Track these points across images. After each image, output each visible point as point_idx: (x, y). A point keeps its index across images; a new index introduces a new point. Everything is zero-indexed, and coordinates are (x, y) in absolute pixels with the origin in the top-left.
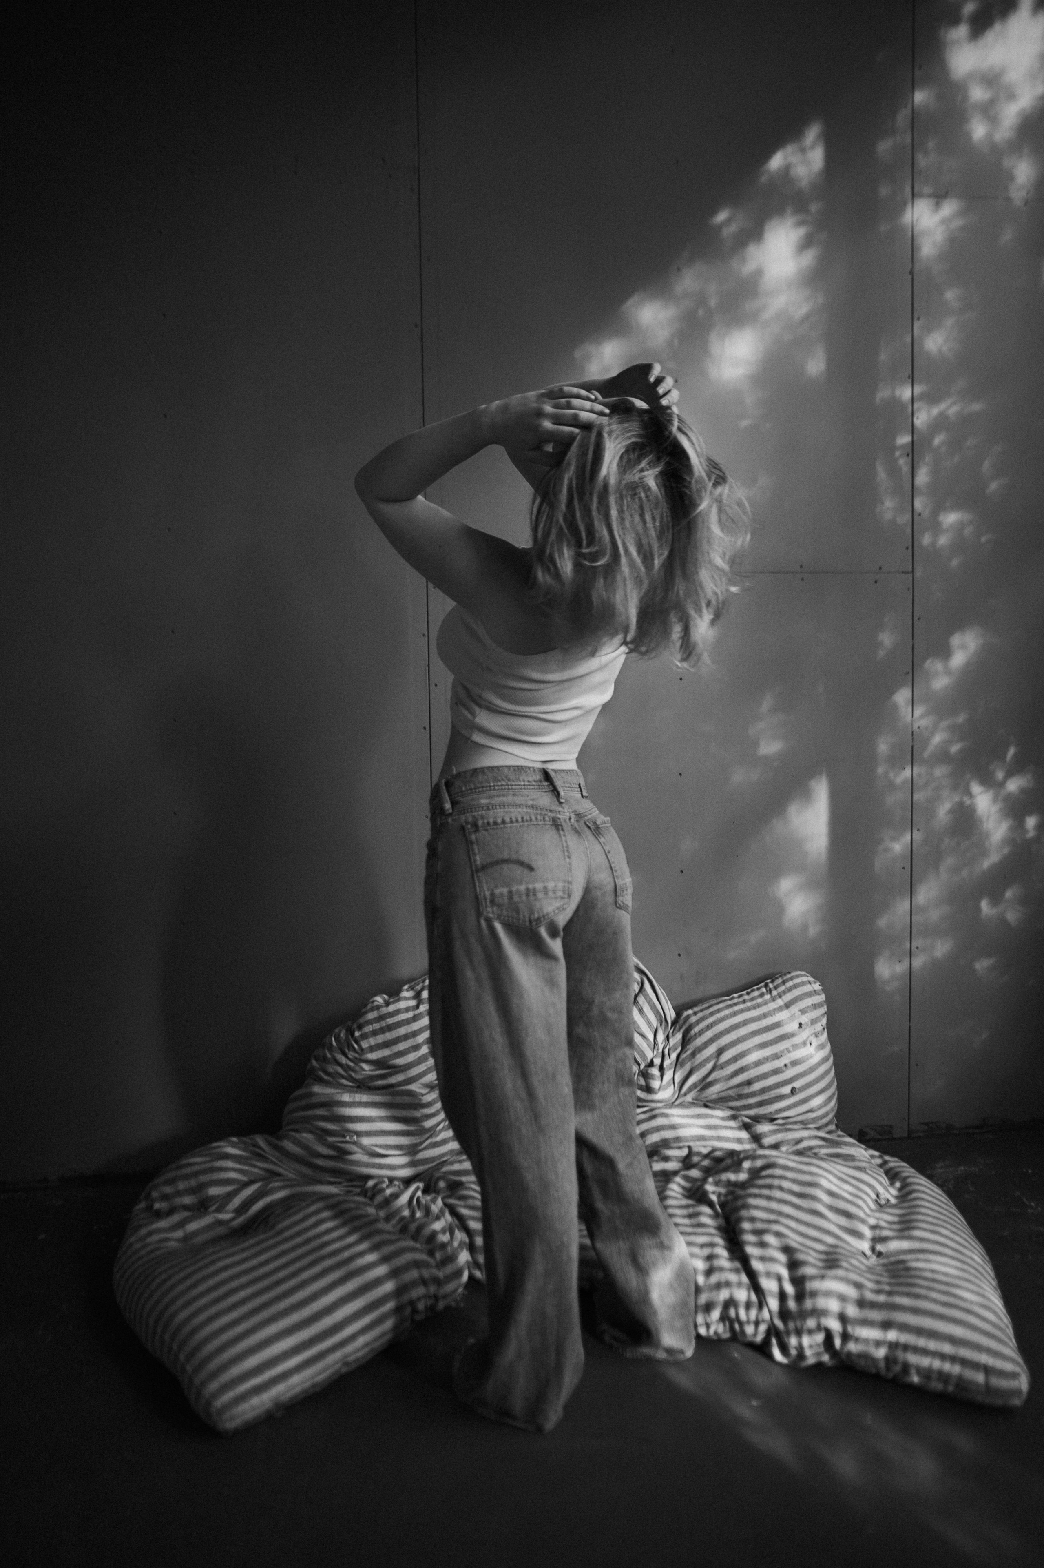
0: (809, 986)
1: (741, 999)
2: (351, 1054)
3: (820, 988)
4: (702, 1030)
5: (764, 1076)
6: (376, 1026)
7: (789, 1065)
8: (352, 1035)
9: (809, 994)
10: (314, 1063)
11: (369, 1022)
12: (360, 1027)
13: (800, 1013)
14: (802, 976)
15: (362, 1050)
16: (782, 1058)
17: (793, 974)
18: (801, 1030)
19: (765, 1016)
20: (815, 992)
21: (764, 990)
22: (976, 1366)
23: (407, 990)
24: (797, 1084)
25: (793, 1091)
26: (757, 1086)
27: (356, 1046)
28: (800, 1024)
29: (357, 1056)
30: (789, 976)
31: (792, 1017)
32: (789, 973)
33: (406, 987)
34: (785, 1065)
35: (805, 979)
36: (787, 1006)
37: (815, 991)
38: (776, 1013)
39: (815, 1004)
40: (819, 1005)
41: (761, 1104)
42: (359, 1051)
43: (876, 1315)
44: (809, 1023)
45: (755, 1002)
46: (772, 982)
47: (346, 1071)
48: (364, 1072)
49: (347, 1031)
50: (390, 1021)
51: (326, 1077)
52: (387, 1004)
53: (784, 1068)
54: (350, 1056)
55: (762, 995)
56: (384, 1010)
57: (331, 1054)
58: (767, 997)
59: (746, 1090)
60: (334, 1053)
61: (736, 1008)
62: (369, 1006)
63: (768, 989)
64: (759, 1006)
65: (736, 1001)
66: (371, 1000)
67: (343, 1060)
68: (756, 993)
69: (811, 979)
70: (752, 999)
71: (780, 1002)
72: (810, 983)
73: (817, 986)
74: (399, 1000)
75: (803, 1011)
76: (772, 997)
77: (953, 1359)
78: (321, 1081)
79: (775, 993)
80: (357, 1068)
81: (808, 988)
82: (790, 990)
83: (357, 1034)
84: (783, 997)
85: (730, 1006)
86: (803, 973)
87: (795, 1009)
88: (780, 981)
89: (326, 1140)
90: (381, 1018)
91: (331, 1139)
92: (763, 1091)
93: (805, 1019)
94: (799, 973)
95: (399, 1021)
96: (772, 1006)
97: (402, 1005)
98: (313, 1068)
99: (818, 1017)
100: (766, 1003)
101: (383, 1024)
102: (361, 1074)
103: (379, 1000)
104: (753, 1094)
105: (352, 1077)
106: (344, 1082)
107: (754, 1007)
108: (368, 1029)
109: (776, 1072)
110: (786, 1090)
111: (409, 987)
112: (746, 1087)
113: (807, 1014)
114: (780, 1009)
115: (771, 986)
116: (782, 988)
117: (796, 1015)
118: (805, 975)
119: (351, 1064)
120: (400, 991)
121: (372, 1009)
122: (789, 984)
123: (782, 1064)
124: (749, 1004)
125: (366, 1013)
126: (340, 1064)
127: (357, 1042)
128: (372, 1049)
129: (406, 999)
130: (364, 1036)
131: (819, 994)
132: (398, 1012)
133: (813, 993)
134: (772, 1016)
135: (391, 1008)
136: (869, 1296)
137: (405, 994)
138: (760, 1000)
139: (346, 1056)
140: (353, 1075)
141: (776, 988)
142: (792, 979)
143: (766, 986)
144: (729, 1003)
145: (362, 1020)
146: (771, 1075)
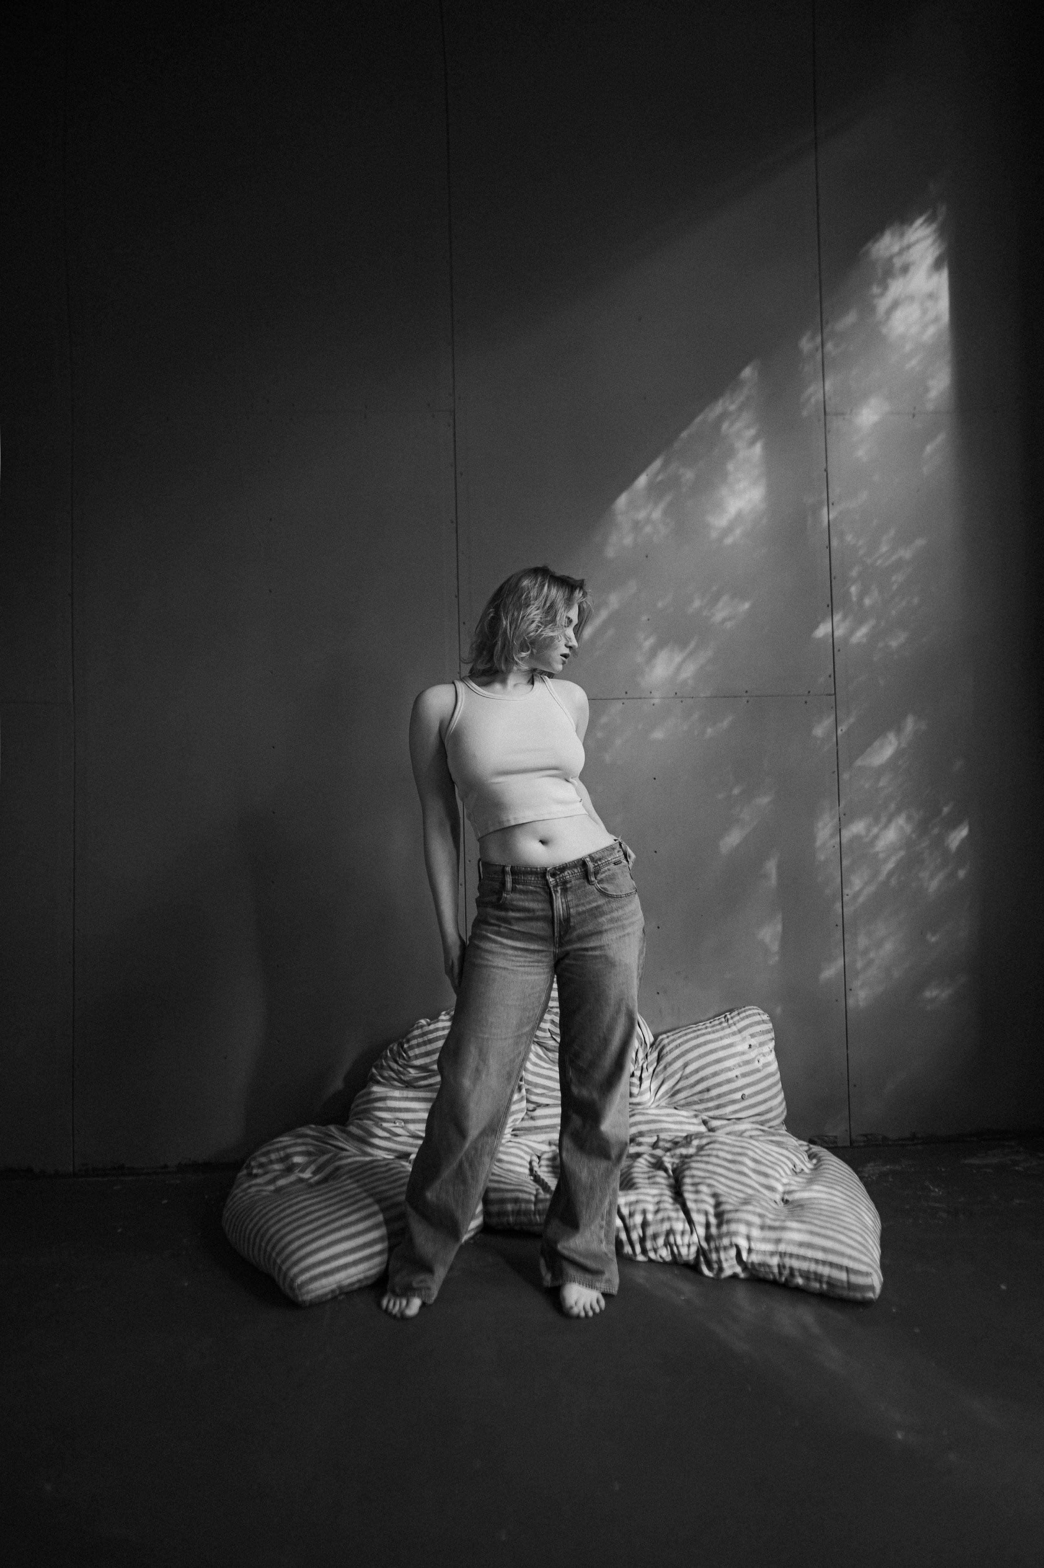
0: (759, 1016)
1: (704, 1026)
2: (401, 1062)
3: (768, 1018)
4: (672, 1049)
5: (719, 1085)
6: (420, 1040)
7: (740, 1076)
8: (402, 1047)
9: (758, 1023)
10: (374, 1070)
11: (415, 1037)
12: (408, 1041)
13: (750, 1037)
14: (753, 1009)
15: (409, 1057)
16: (734, 1071)
17: (747, 1008)
18: (750, 1050)
19: (721, 1038)
20: (764, 1022)
21: (723, 1020)
22: (840, 1267)
23: (445, 1015)
24: (747, 1092)
25: (743, 1098)
26: (714, 1093)
27: (405, 1055)
28: (750, 1046)
29: (406, 1062)
30: (743, 1009)
31: (744, 1039)
32: (744, 1007)
33: (444, 1013)
34: (737, 1076)
35: (756, 1011)
36: (740, 1031)
37: (763, 1021)
38: (730, 1035)
39: (763, 1031)
40: (768, 1032)
41: (718, 1107)
42: (407, 1059)
43: (773, 1235)
44: (758, 1046)
45: (715, 1028)
46: (730, 1014)
47: (396, 1074)
48: (410, 1075)
49: (398, 1045)
50: (431, 1036)
51: (382, 1080)
52: (429, 1024)
53: (736, 1078)
54: (400, 1063)
55: (721, 1023)
56: (426, 1029)
57: (386, 1062)
58: (725, 1024)
59: (706, 1096)
60: (389, 1062)
61: (699, 1033)
62: (416, 1026)
63: (726, 1019)
64: (717, 1031)
65: (700, 1027)
66: (417, 1022)
67: (395, 1066)
68: (717, 1022)
69: (761, 1012)
70: (713, 1026)
71: (734, 1029)
72: (759, 1014)
73: (765, 1017)
74: (438, 1021)
75: (752, 1036)
76: (728, 1024)
77: (824, 1263)
78: (378, 1083)
79: (731, 1022)
80: (405, 1072)
81: (757, 1018)
82: (743, 1019)
83: (406, 1046)
84: (737, 1025)
85: (695, 1031)
86: (755, 1007)
87: (746, 1033)
88: (736, 1012)
89: (382, 1125)
90: (424, 1034)
91: (385, 1125)
92: (719, 1096)
93: (753, 1042)
94: (753, 1007)
95: (437, 1037)
96: (728, 1031)
97: (440, 1025)
98: (373, 1074)
99: (766, 1041)
100: (723, 1029)
101: (425, 1038)
102: (409, 1077)
103: (423, 1022)
104: (711, 1099)
105: (401, 1079)
106: (396, 1083)
107: (714, 1032)
108: (414, 1042)
109: (729, 1081)
110: (738, 1096)
111: (446, 1013)
112: (706, 1093)
113: (756, 1038)
114: (734, 1034)
115: (729, 1017)
116: (737, 1018)
117: (747, 1038)
118: (756, 1009)
119: (401, 1069)
120: (439, 1015)
121: (417, 1028)
122: (743, 1015)
123: (734, 1076)
124: (709, 1030)
125: (412, 1031)
126: (393, 1070)
127: (405, 1053)
128: (417, 1057)
129: (443, 1021)
130: (411, 1048)
131: (766, 1023)
132: (437, 1030)
133: (762, 1022)
134: (727, 1038)
135: (432, 1027)
136: (769, 1222)
137: (442, 1017)
138: (719, 1027)
139: (396, 1062)
140: (402, 1077)
141: (732, 1018)
142: (745, 1011)
143: (725, 1016)
144: (695, 1029)
145: (409, 1036)
146: (725, 1084)
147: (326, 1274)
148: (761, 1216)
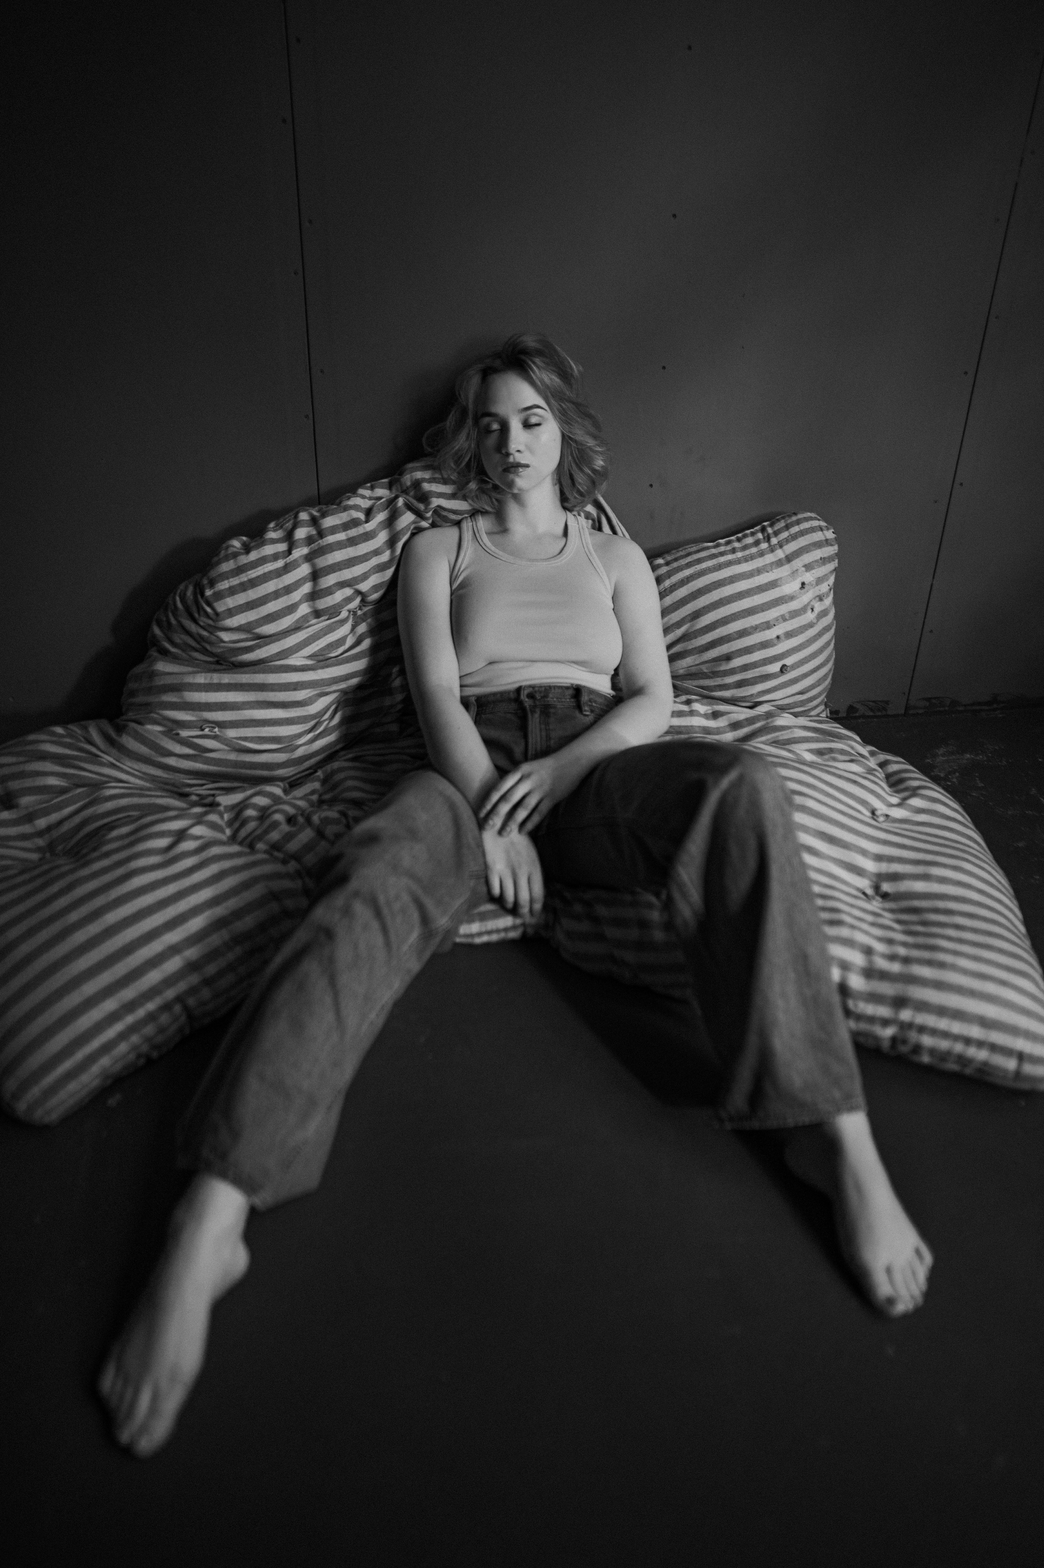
0: (820, 533)
1: (729, 548)
2: (203, 620)
3: (833, 536)
4: (674, 585)
5: (748, 650)
6: (235, 581)
7: (782, 637)
8: (202, 594)
9: (818, 545)
10: (157, 631)
11: (225, 576)
12: (212, 584)
13: (804, 569)
14: (811, 519)
15: (217, 614)
16: (775, 628)
17: (800, 516)
18: (803, 591)
19: (759, 571)
20: (827, 542)
21: (760, 536)
22: (1007, 1052)
23: (275, 530)
24: (789, 661)
25: (783, 670)
26: (737, 662)
27: (209, 610)
28: (803, 584)
29: (210, 622)
30: (794, 518)
31: (794, 573)
32: (795, 514)
33: (272, 525)
34: (778, 637)
35: (815, 523)
36: (789, 559)
37: (827, 540)
38: (774, 567)
39: (824, 558)
40: (829, 559)
41: (740, 684)
42: (214, 617)
43: (887, 989)
44: (814, 583)
45: (747, 552)
46: (771, 525)
47: (198, 643)
48: (222, 644)
49: (195, 588)
50: (253, 574)
51: (173, 650)
52: (247, 549)
53: (775, 641)
54: (202, 624)
55: (757, 543)
56: (244, 560)
57: (176, 619)
58: (764, 546)
59: (724, 667)
60: (180, 619)
61: (722, 559)
62: (223, 553)
63: (766, 535)
64: (752, 557)
65: (722, 549)
66: (224, 545)
67: (193, 628)
68: (750, 540)
69: (823, 524)
70: (745, 548)
71: (780, 554)
72: (822, 530)
73: (830, 534)
74: (263, 543)
75: (808, 567)
76: (770, 546)
77: (980, 1044)
79: (774, 541)
80: (213, 638)
81: (818, 536)
82: (794, 537)
83: (208, 593)
84: (785, 547)
85: (714, 556)
86: (813, 515)
87: (798, 563)
88: (782, 524)
89: (178, 734)
90: (240, 570)
91: (184, 733)
92: (745, 668)
93: (809, 577)
94: (809, 514)
95: (265, 574)
96: (769, 558)
97: (269, 550)
98: (154, 636)
99: (826, 575)
100: (762, 554)
101: (243, 578)
102: (219, 647)
103: (236, 543)
104: (733, 672)
105: (207, 650)
106: (196, 655)
107: (746, 559)
108: (224, 585)
109: (765, 645)
110: (775, 668)
111: (277, 525)
112: (724, 662)
113: (813, 571)
114: (779, 563)
115: (770, 530)
116: (785, 535)
117: (800, 571)
118: (816, 519)
119: (205, 633)
120: (262, 531)
121: (227, 558)
122: (795, 529)
123: (775, 636)
124: (739, 554)
125: (219, 563)
126: (188, 633)
127: (209, 604)
128: (231, 613)
129: (274, 541)
130: (219, 596)
131: (832, 545)
132: (263, 560)
133: (824, 543)
134: (768, 572)
135: (253, 556)
136: (882, 964)
137: (272, 535)
138: (754, 550)
139: (195, 621)
140: (208, 647)
141: (776, 534)
142: (798, 522)
143: (763, 530)
144: (714, 551)
145: (213, 573)
146: (759, 649)
147: (70, 1076)
148: (868, 951)
